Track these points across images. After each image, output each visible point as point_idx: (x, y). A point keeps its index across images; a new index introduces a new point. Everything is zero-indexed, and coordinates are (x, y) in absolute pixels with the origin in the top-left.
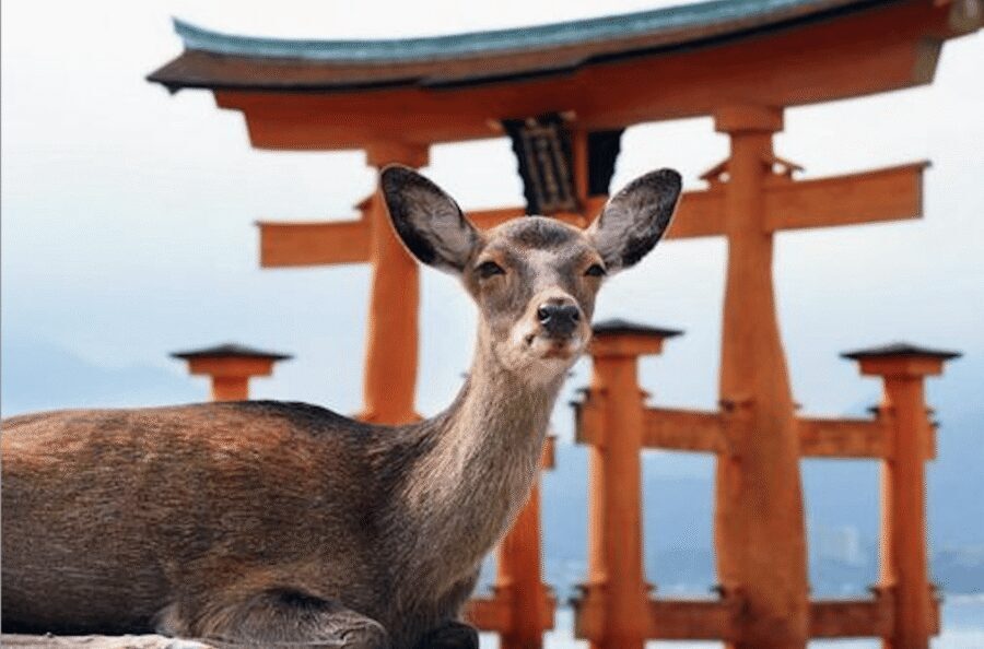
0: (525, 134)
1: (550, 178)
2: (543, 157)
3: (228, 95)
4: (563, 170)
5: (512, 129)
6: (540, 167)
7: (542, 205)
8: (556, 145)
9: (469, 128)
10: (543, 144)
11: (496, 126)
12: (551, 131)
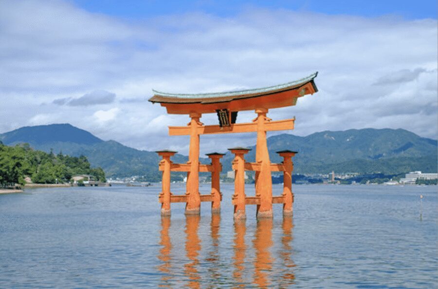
0: (220, 112)
1: (225, 120)
2: (223, 116)
3: (163, 104)
4: (227, 119)
5: (218, 111)
6: (223, 118)
7: (223, 125)
8: (226, 114)
9: (210, 111)
10: (223, 114)
11: (215, 111)
12: (225, 112)
